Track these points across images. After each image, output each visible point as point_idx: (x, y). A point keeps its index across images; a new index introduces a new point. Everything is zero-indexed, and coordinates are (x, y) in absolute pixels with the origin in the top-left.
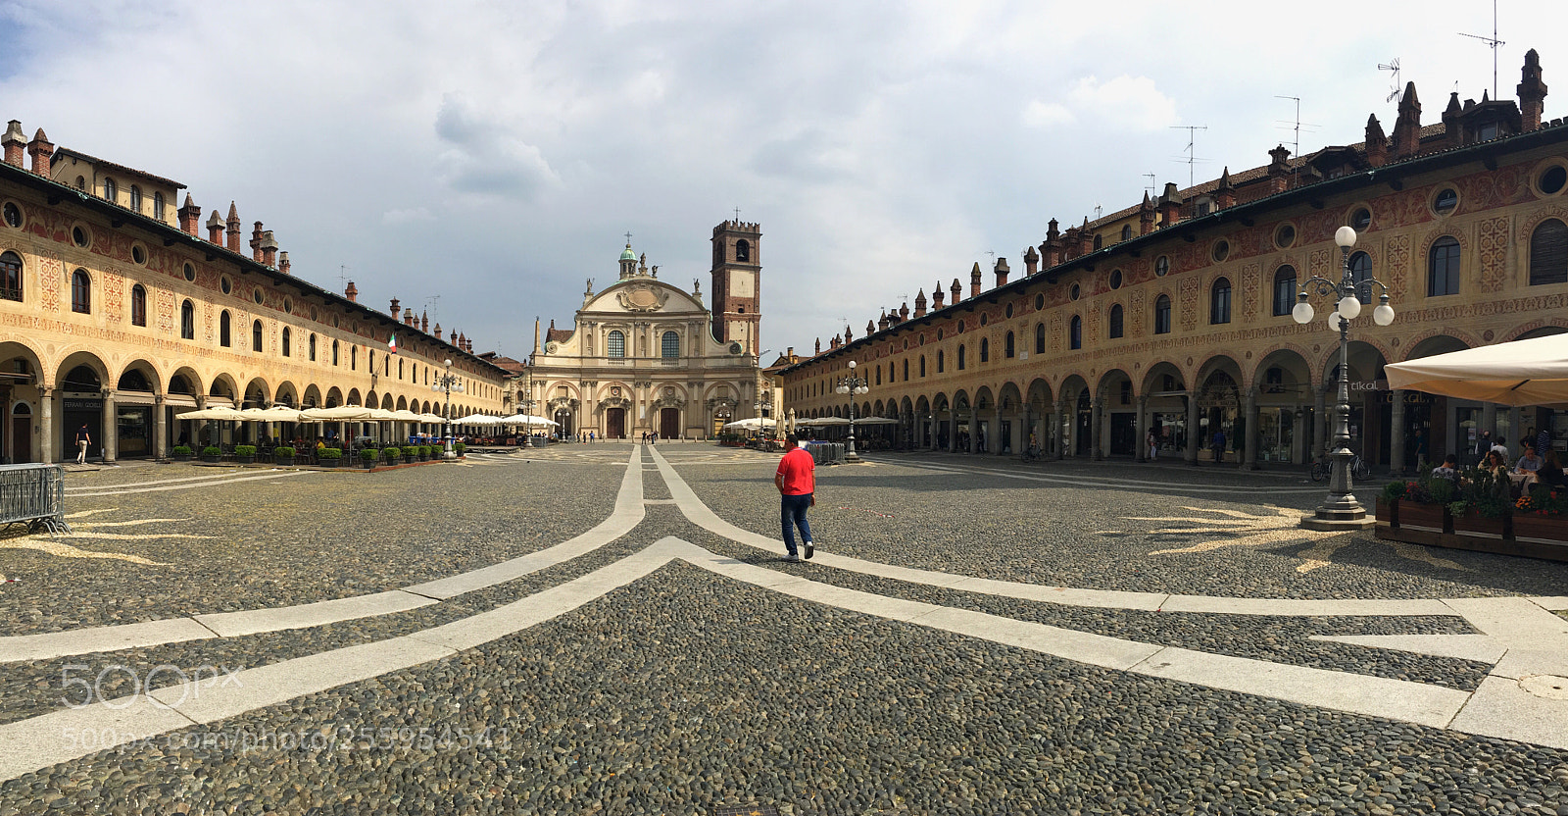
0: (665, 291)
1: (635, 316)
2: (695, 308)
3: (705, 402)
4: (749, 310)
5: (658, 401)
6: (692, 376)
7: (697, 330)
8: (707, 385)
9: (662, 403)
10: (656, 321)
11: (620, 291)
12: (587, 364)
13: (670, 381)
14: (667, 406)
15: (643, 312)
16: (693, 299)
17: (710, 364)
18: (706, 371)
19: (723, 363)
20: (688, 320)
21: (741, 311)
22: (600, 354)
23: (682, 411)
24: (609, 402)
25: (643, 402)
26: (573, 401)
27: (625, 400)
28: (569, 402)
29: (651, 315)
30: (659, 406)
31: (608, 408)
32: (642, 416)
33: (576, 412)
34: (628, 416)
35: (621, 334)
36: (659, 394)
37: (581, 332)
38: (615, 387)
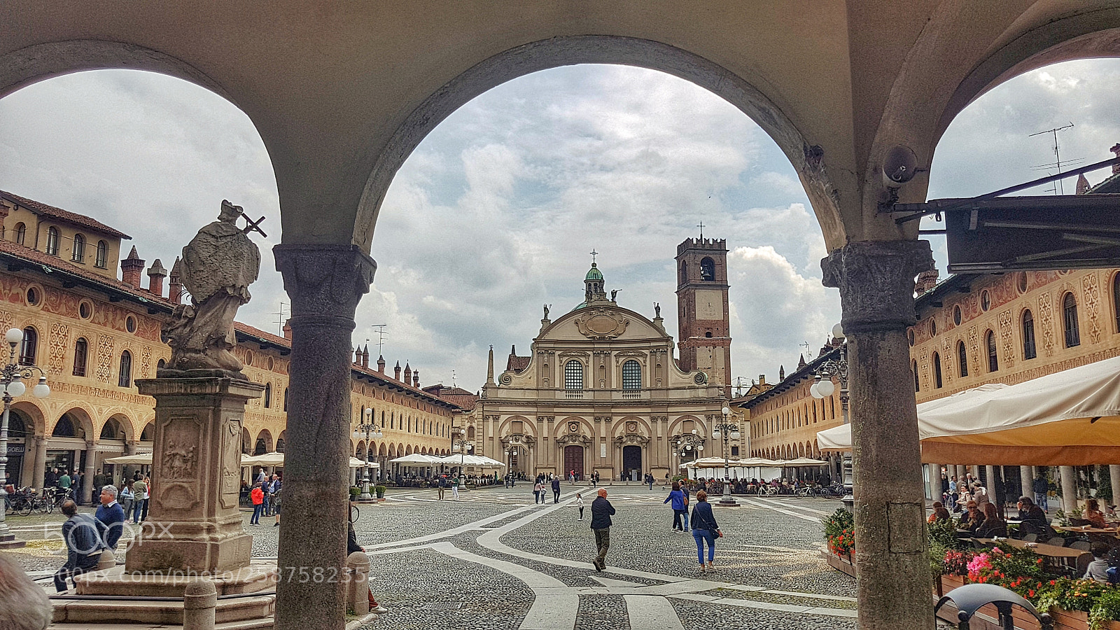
0: (625, 316)
1: (593, 343)
2: (658, 335)
3: (669, 439)
4: (717, 334)
5: (620, 438)
6: (655, 410)
7: (659, 358)
8: (672, 419)
9: (624, 440)
10: (617, 349)
11: (578, 316)
12: (545, 396)
13: (632, 415)
14: (629, 443)
15: (602, 340)
16: (656, 324)
17: (674, 395)
18: (670, 404)
19: (687, 395)
20: (650, 348)
21: (708, 335)
22: (557, 386)
23: (645, 449)
24: (567, 439)
25: (603, 439)
26: (527, 437)
27: (584, 437)
28: (524, 439)
29: (610, 343)
30: (621, 443)
31: (566, 445)
32: (603, 455)
33: (532, 450)
34: (587, 454)
35: (580, 363)
36: (621, 430)
37: (538, 362)
38: (573, 423)
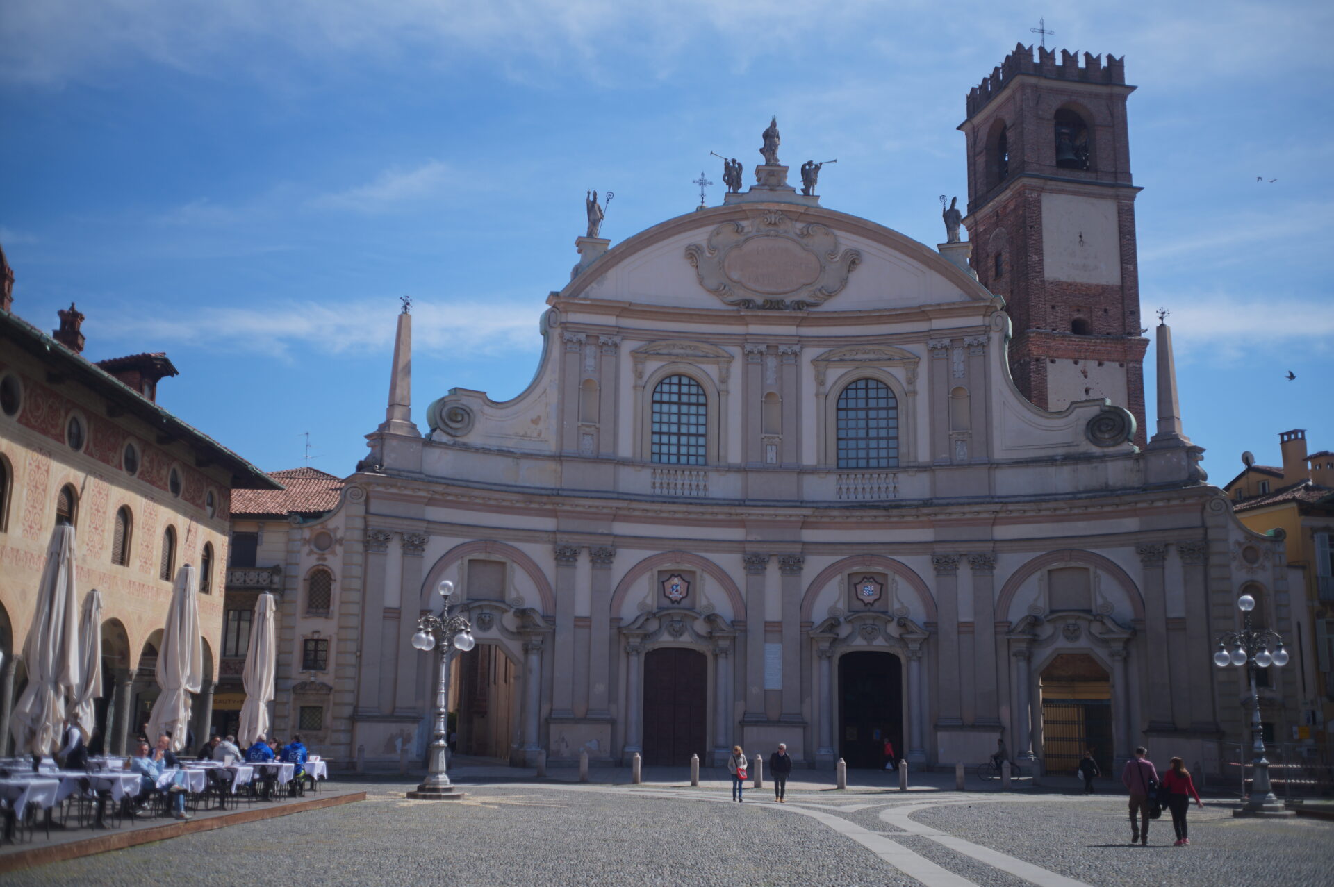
0: (848, 241)
1: (742, 320)
2: (951, 295)
3: (1003, 628)
5: (832, 624)
6: (948, 534)
7: (959, 367)
8: (1007, 564)
9: (844, 631)
10: (820, 341)
11: (700, 236)
12: (583, 480)
13: (866, 551)
14: (859, 644)
15: (772, 310)
16: (943, 266)
17: (1011, 482)
18: (1001, 513)
19: (1062, 479)
20: (929, 334)
21: (1078, 329)
22: (625, 451)
23: (914, 665)
24: (653, 626)
25: (773, 629)
26: (523, 613)
27: (711, 619)
28: (510, 621)
29: (801, 322)
30: (835, 641)
31: (650, 646)
32: (773, 680)
33: (534, 659)
34: (721, 677)
35: (698, 385)
36: (831, 598)
37: (563, 370)
38: (673, 574)
